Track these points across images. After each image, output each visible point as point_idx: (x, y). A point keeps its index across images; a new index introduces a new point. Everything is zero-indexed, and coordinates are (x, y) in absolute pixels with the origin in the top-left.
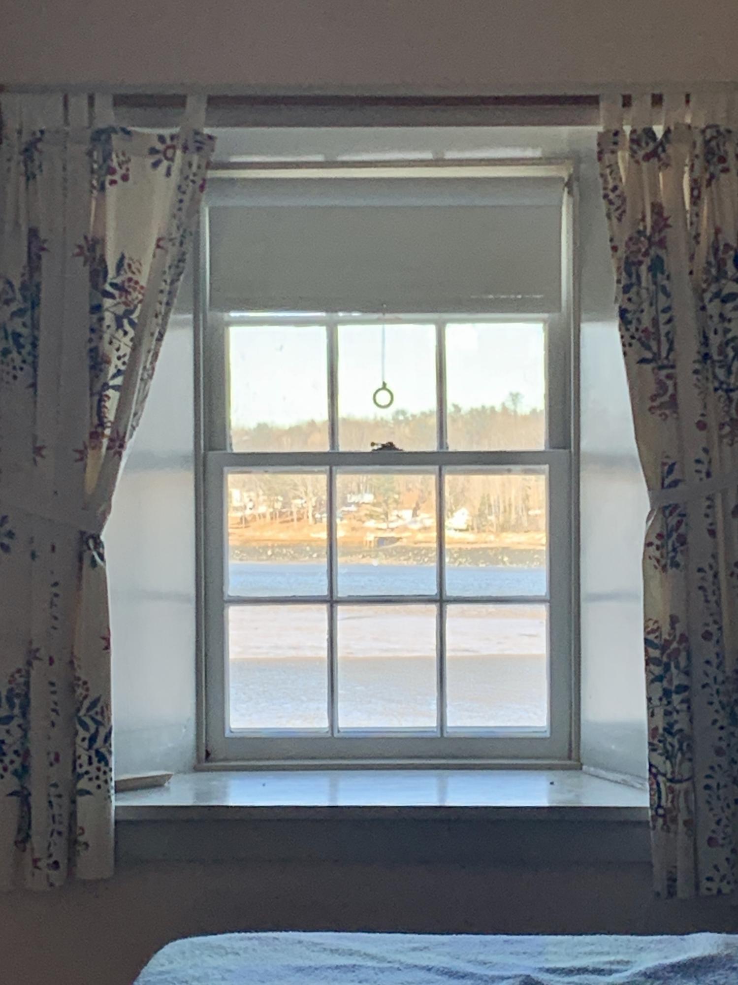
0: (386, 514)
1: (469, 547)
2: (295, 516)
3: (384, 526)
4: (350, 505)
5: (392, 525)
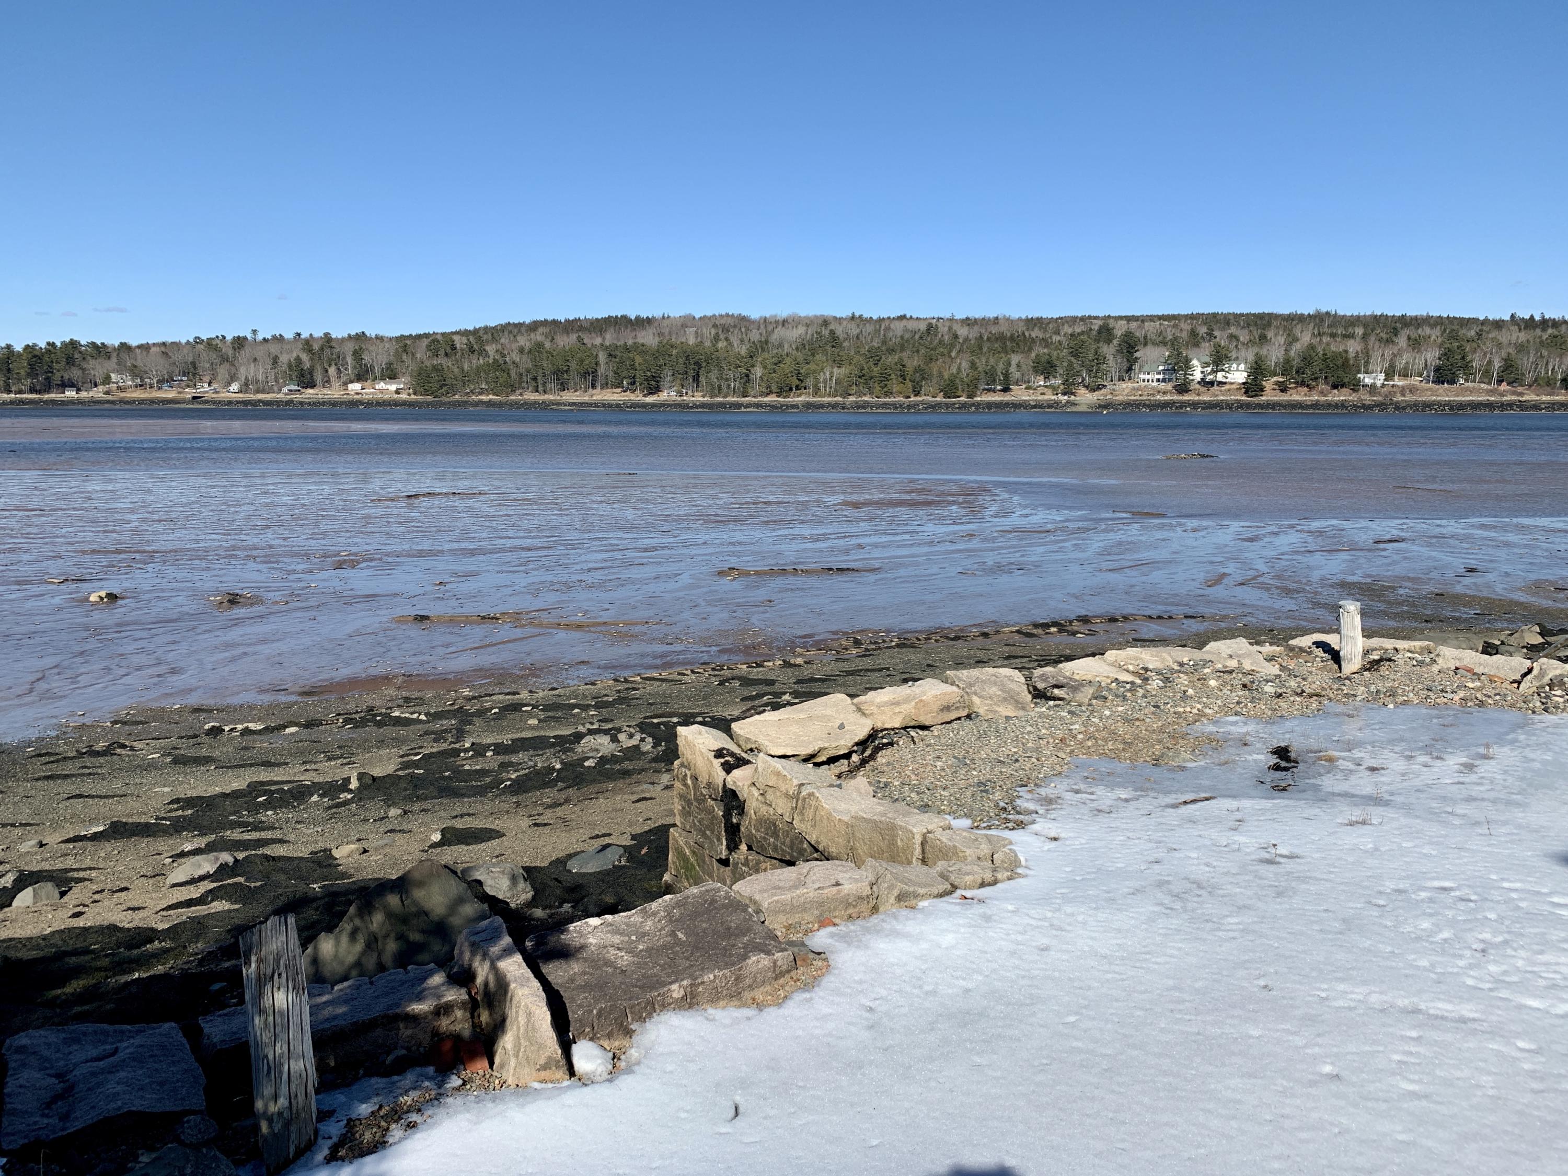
0: (195, 385)
1: (241, 400)
3: (194, 391)
4: (176, 381)
5: (198, 390)
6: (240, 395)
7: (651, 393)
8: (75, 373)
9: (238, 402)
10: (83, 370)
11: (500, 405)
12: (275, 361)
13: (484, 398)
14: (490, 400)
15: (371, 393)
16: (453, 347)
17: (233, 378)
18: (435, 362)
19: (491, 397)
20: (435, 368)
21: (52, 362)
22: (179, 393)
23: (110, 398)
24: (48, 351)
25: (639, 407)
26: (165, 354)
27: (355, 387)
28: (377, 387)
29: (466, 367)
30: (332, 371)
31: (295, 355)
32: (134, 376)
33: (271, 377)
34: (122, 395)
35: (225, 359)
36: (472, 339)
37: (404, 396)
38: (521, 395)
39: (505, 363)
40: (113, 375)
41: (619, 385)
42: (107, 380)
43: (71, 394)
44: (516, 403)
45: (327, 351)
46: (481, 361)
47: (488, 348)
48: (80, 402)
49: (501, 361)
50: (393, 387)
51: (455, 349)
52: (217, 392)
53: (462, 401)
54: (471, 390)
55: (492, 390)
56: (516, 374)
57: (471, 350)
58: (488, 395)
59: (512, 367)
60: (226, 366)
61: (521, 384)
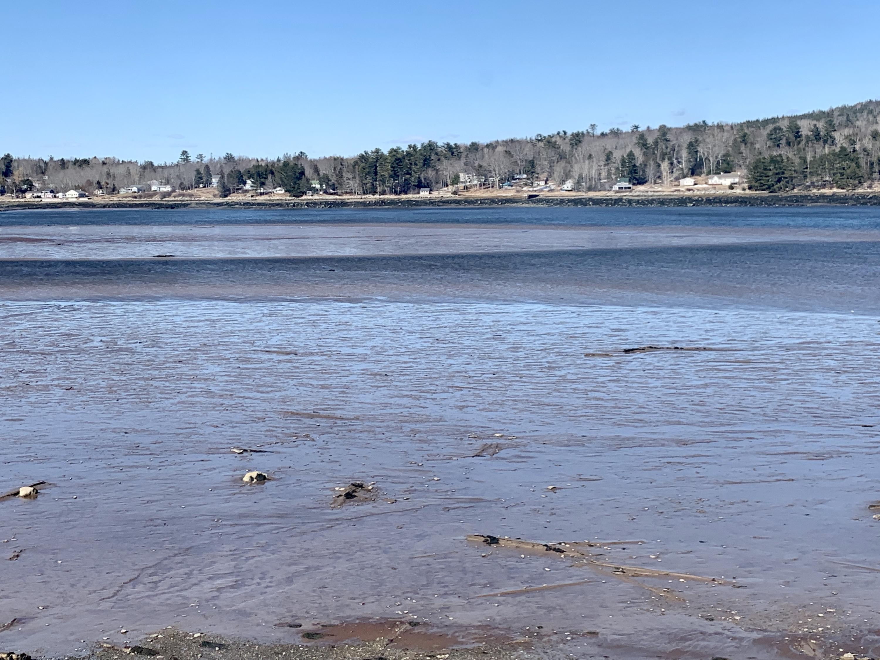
0: (532, 183)
1: (573, 198)
3: (531, 189)
4: (516, 179)
5: (535, 189)
6: (573, 193)
8: (430, 173)
9: (570, 201)
10: (437, 171)
11: (843, 200)
12: (609, 157)
13: (827, 191)
14: (834, 194)
15: (704, 189)
16: (798, 135)
17: (567, 176)
18: (775, 154)
19: (835, 190)
20: (773, 160)
21: (411, 164)
22: (518, 191)
23: (457, 197)
24: (408, 153)
26: (508, 153)
27: (688, 182)
28: (710, 182)
29: (809, 158)
30: (665, 166)
31: (628, 151)
32: (479, 174)
33: (604, 174)
34: (467, 194)
35: (562, 157)
37: (738, 191)
38: (870, 187)
39: (854, 151)
40: (461, 175)
42: (456, 180)
43: (424, 194)
44: (863, 196)
45: (662, 145)
46: (827, 151)
47: (836, 135)
48: (432, 202)
49: (850, 149)
50: (727, 181)
51: (800, 136)
52: (552, 190)
53: (801, 196)
54: (813, 183)
55: (837, 183)
56: (867, 163)
57: (817, 136)
58: (831, 188)
59: (862, 156)
60: (563, 164)
61: (871, 174)
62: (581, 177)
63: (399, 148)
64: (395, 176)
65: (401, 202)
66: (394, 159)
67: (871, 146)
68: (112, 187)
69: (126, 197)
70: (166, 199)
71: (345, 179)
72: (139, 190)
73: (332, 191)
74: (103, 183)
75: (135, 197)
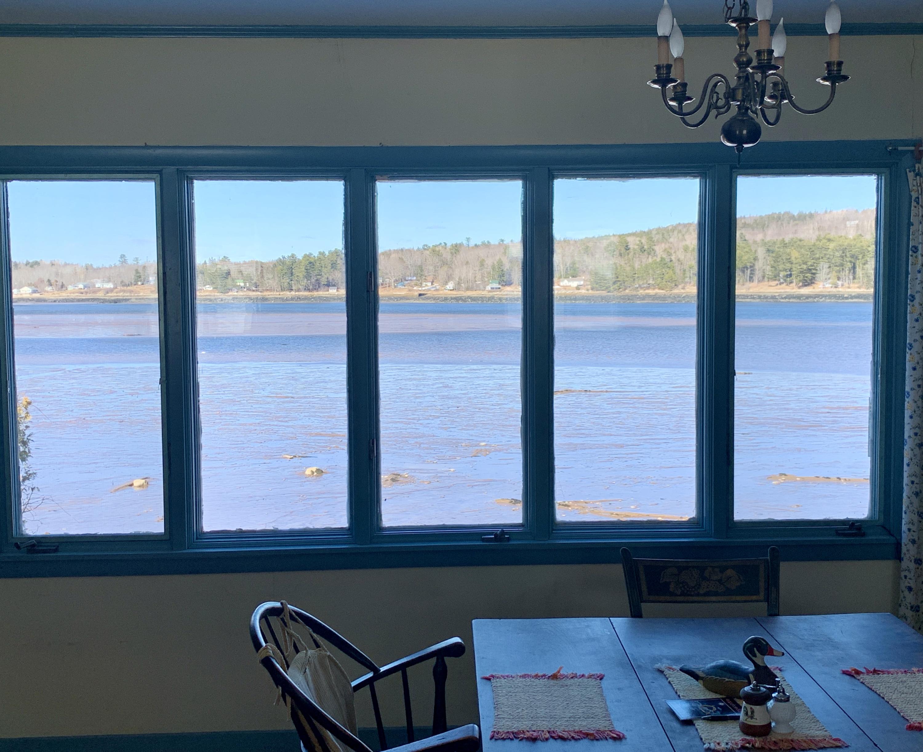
0: (421, 284)
1: (455, 296)
2: (387, 285)
3: (420, 289)
4: (407, 280)
5: (423, 288)
6: (454, 292)
7: (806, 286)
8: (337, 275)
9: (452, 298)
10: (343, 273)
11: (664, 298)
12: (482, 264)
13: (651, 292)
14: (656, 294)
15: (557, 290)
16: (627, 248)
17: (449, 278)
20: (610, 267)
21: (322, 267)
22: (410, 290)
25: (794, 298)
26: (400, 259)
28: (562, 284)
29: (637, 266)
31: (497, 258)
33: (479, 276)
35: (444, 263)
36: (644, 241)
37: (583, 291)
38: (683, 288)
39: (671, 261)
41: (775, 277)
43: (332, 291)
44: (679, 296)
46: (650, 260)
47: (656, 248)
48: (339, 298)
49: (667, 260)
50: (574, 284)
51: (629, 249)
52: (437, 290)
53: (632, 296)
54: (640, 286)
55: (658, 285)
56: (680, 270)
57: (642, 250)
58: (654, 289)
59: (677, 264)
60: (445, 268)
61: (684, 279)
62: (460, 279)
63: (311, 254)
64: (308, 276)
65: (314, 298)
66: (307, 262)
67: (683, 257)
68: (61, 284)
69: (73, 293)
70: (109, 294)
71: (265, 279)
72: (85, 287)
73: (254, 288)
74: (53, 281)
75: (82, 293)
